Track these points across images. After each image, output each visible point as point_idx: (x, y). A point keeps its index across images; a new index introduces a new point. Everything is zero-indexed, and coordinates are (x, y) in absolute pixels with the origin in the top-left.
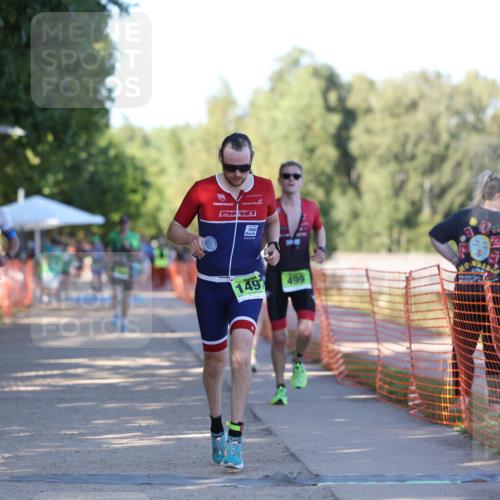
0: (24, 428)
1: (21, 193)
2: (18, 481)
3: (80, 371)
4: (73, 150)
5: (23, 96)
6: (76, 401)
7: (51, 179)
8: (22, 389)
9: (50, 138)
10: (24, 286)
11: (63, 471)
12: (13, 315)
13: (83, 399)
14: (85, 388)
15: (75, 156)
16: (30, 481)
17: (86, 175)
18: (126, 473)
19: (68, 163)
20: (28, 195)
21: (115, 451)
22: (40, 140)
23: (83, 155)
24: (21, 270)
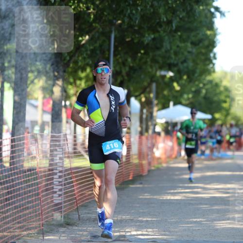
1: (171, 103)
3: (199, 190)
4: (197, 83)
5: (173, 56)
6: (198, 204)
7: (185, 96)
8: (172, 198)
9: (185, 77)
10: (172, 148)
11: (192, 239)
12: (167, 162)
13: (201, 204)
14: (202, 198)
15: (198, 85)
17: (202, 95)
18: (223, 241)
19: (193, 89)
20: (175, 104)
21: (217, 230)
22: (181, 78)
23: (201, 85)
24: (171, 141)
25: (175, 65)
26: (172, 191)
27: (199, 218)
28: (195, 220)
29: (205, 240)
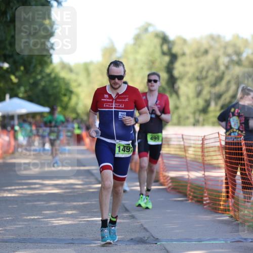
0: (9, 215)
1: (7, 96)
2: (6, 242)
3: (37, 186)
4: (33, 75)
5: (8, 47)
6: (36, 201)
7: (22, 89)
8: (9, 195)
9: (22, 68)
10: (9, 143)
11: (29, 237)
12: (4, 158)
13: (38, 201)
14: (40, 195)
15: (35, 78)
16: (12, 242)
17: (40, 87)
18: (61, 238)
19: (31, 81)
20: (11, 97)
21: (55, 227)
22: (17, 69)
23: (39, 77)
24: (7, 135)
25: (11, 56)
26: (9, 188)
27: (37, 215)
28: (32, 217)
29: (43, 238)
